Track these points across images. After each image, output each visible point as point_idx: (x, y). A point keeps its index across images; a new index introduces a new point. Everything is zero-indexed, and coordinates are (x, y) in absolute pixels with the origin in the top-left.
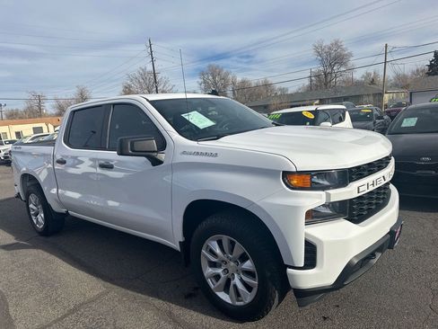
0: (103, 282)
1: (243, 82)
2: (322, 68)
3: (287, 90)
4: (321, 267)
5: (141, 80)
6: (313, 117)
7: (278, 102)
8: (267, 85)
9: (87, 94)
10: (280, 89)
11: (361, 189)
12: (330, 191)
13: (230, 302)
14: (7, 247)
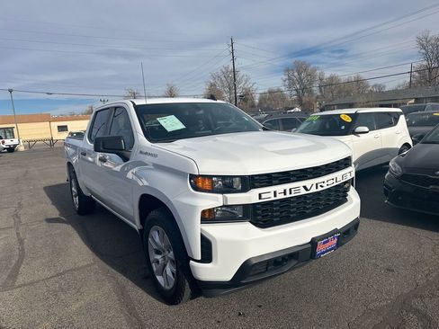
0: (95, 256)
1: (332, 78)
2: (425, 63)
3: (384, 87)
4: (216, 263)
5: (223, 78)
6: (350, 120)
7: (366, 100)
8: (358, 81)
9: (175, 92)
10: (375, 86)
11: (263, 196)
12: (227, 195)
13: (163, 285)
14: (50, 220)
